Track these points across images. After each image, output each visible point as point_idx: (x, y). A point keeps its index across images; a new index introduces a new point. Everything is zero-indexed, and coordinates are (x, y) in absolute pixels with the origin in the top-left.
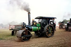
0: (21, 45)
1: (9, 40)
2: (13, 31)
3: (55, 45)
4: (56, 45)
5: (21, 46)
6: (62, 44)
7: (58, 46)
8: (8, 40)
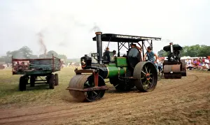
0: (47, 119)
1: (10, 105)
2: (22, 75)
3: (148, 116)
4: (151, 117)
5: (49, 122)
6: (167, 114)
7: (156, 118)
8: (7, 103)
